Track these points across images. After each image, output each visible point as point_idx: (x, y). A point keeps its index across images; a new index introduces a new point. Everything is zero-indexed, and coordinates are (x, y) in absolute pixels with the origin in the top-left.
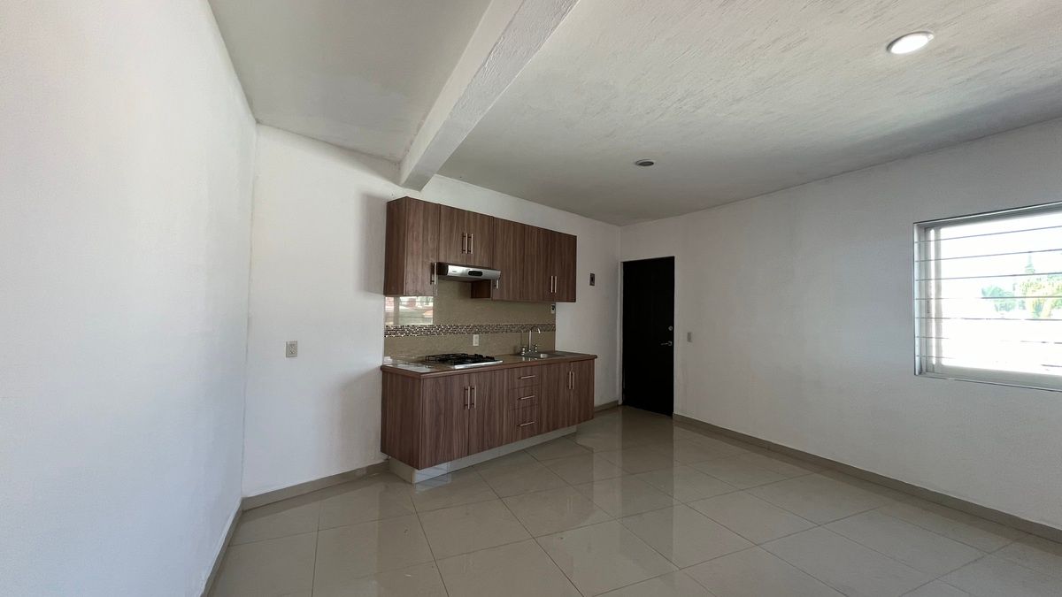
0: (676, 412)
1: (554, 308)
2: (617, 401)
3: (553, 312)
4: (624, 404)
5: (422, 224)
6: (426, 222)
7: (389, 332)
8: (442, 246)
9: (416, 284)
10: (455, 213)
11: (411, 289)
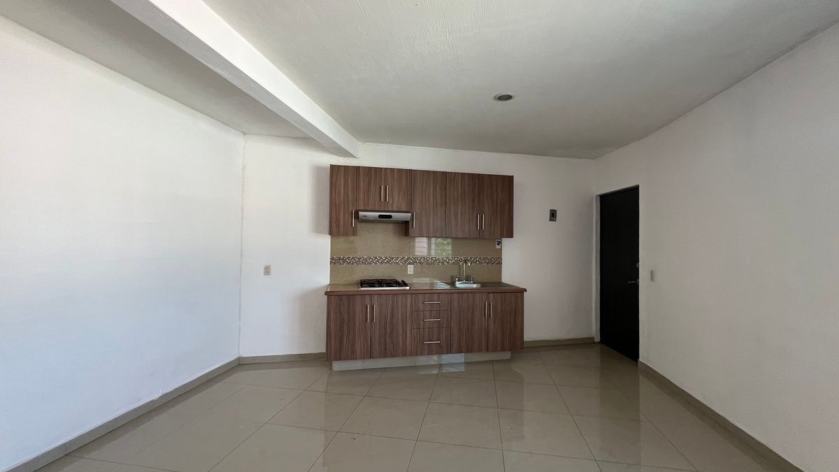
0: (641, 359)
1: (499, 243)
2: (593, 338)
3: (498, 247)
4: (602, 342)
5: (342, 183)
6: (346, 181)
7: (334, 261)
8: (361, 197)
9: (338, 226)
10: (373, 171)
11: (334, 230)
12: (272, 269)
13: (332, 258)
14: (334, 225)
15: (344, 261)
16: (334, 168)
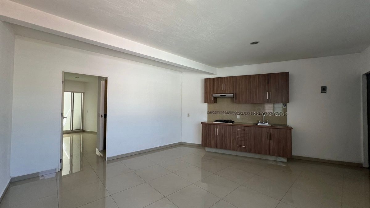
1: (285, 105)
3: (285, 107)
5: (209, 84)
6: (210, 83)
7: (209, 112)
8: (215, 88)
9: (207, 100)
10: (219, 79)
11: (206, 101)
12: (190, 114)
13: (208, 111)
14: (206, 100)
15: (212, 113)
16: (206, 80)
